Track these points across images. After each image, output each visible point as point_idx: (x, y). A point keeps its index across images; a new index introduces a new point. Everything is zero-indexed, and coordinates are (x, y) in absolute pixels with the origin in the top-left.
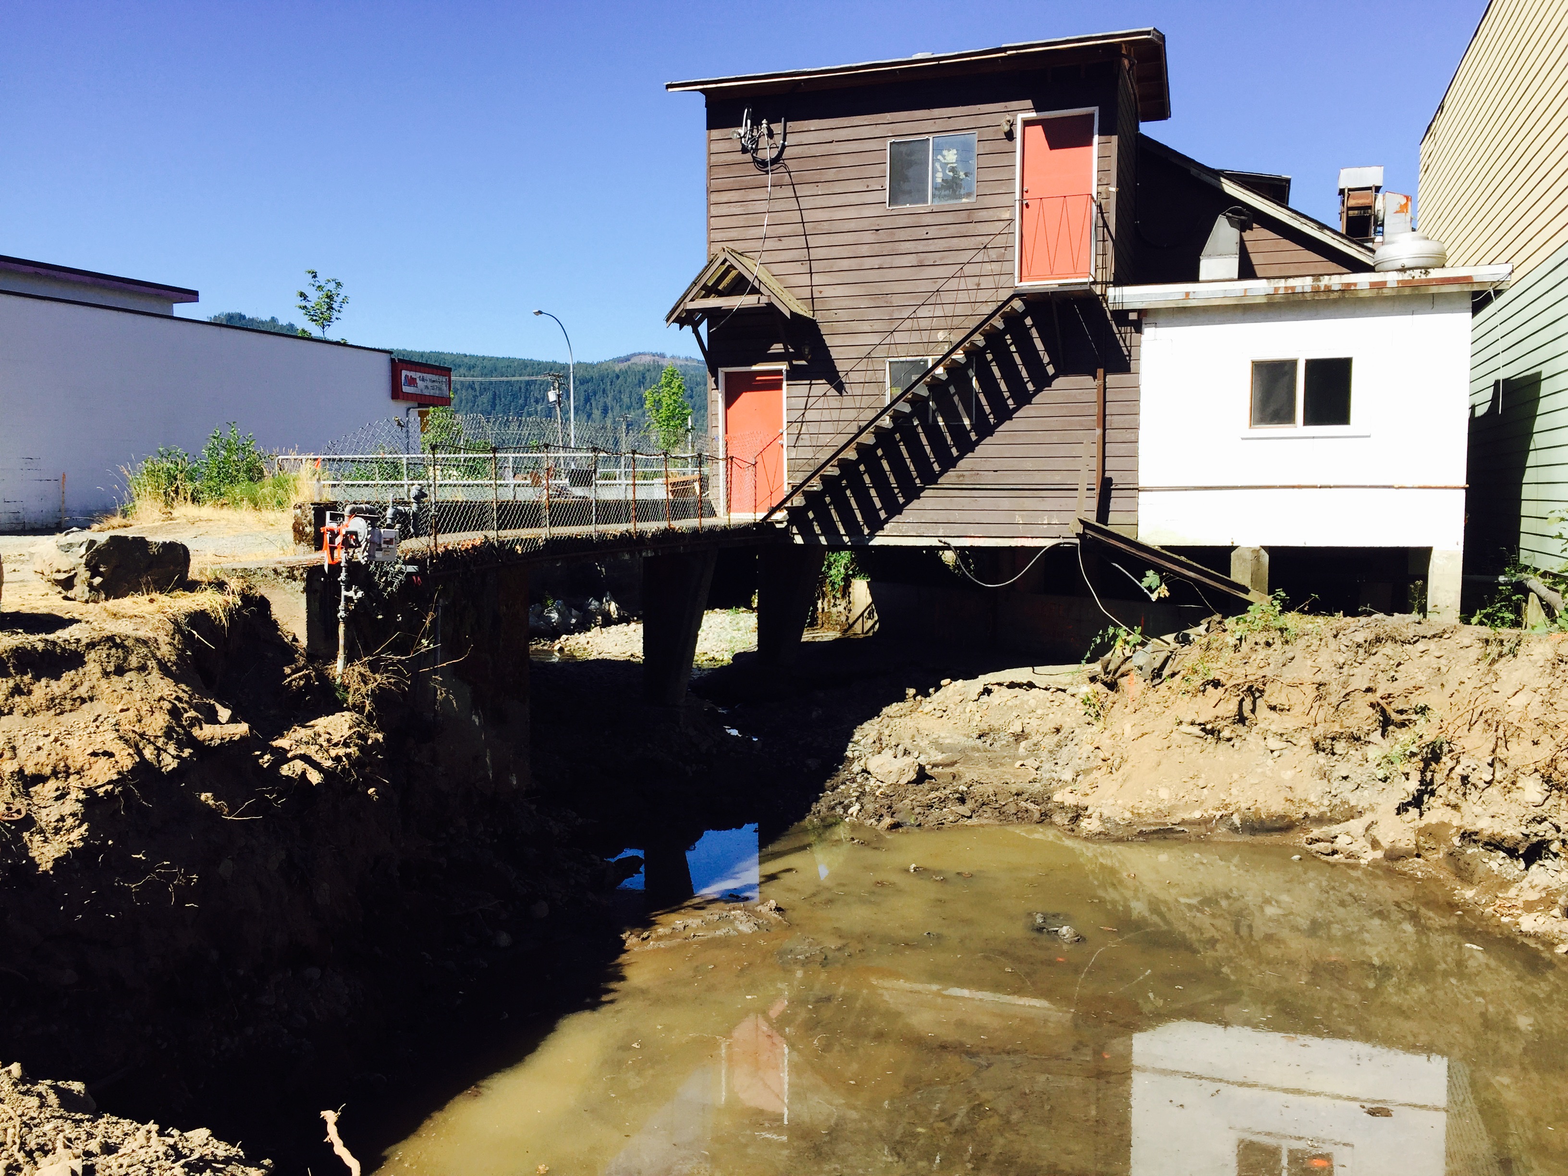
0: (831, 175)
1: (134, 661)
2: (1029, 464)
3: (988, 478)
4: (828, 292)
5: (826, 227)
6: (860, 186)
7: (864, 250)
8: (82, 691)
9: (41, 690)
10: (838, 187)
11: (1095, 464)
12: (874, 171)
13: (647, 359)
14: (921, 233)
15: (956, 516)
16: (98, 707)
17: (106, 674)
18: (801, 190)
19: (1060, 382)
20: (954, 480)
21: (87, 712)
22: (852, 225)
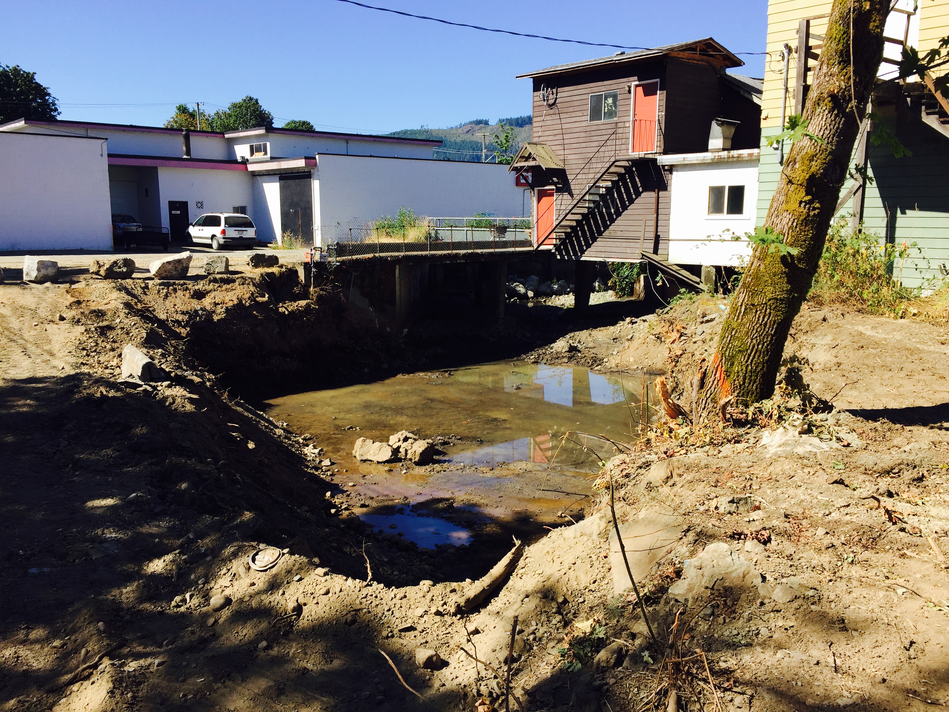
0: (571, 109)
1: (247, 282)
2: (632, 229)
3: (619, 234)
4: (570, 157)
5: (569, 131)
6: (579, 114)
7: (581, 140)
8: (234, 288)
9: (225, 287)
10: (574, 114)
11: (653, 229)
12: (584, 108)
14: (599, 133)
15: (608, 249)
16: (236, 291)
17: (239, 285)
18: (562, 116)
19: (644, 195)
20: (608, 234)
21: (233, 292)
22: (577, 130)
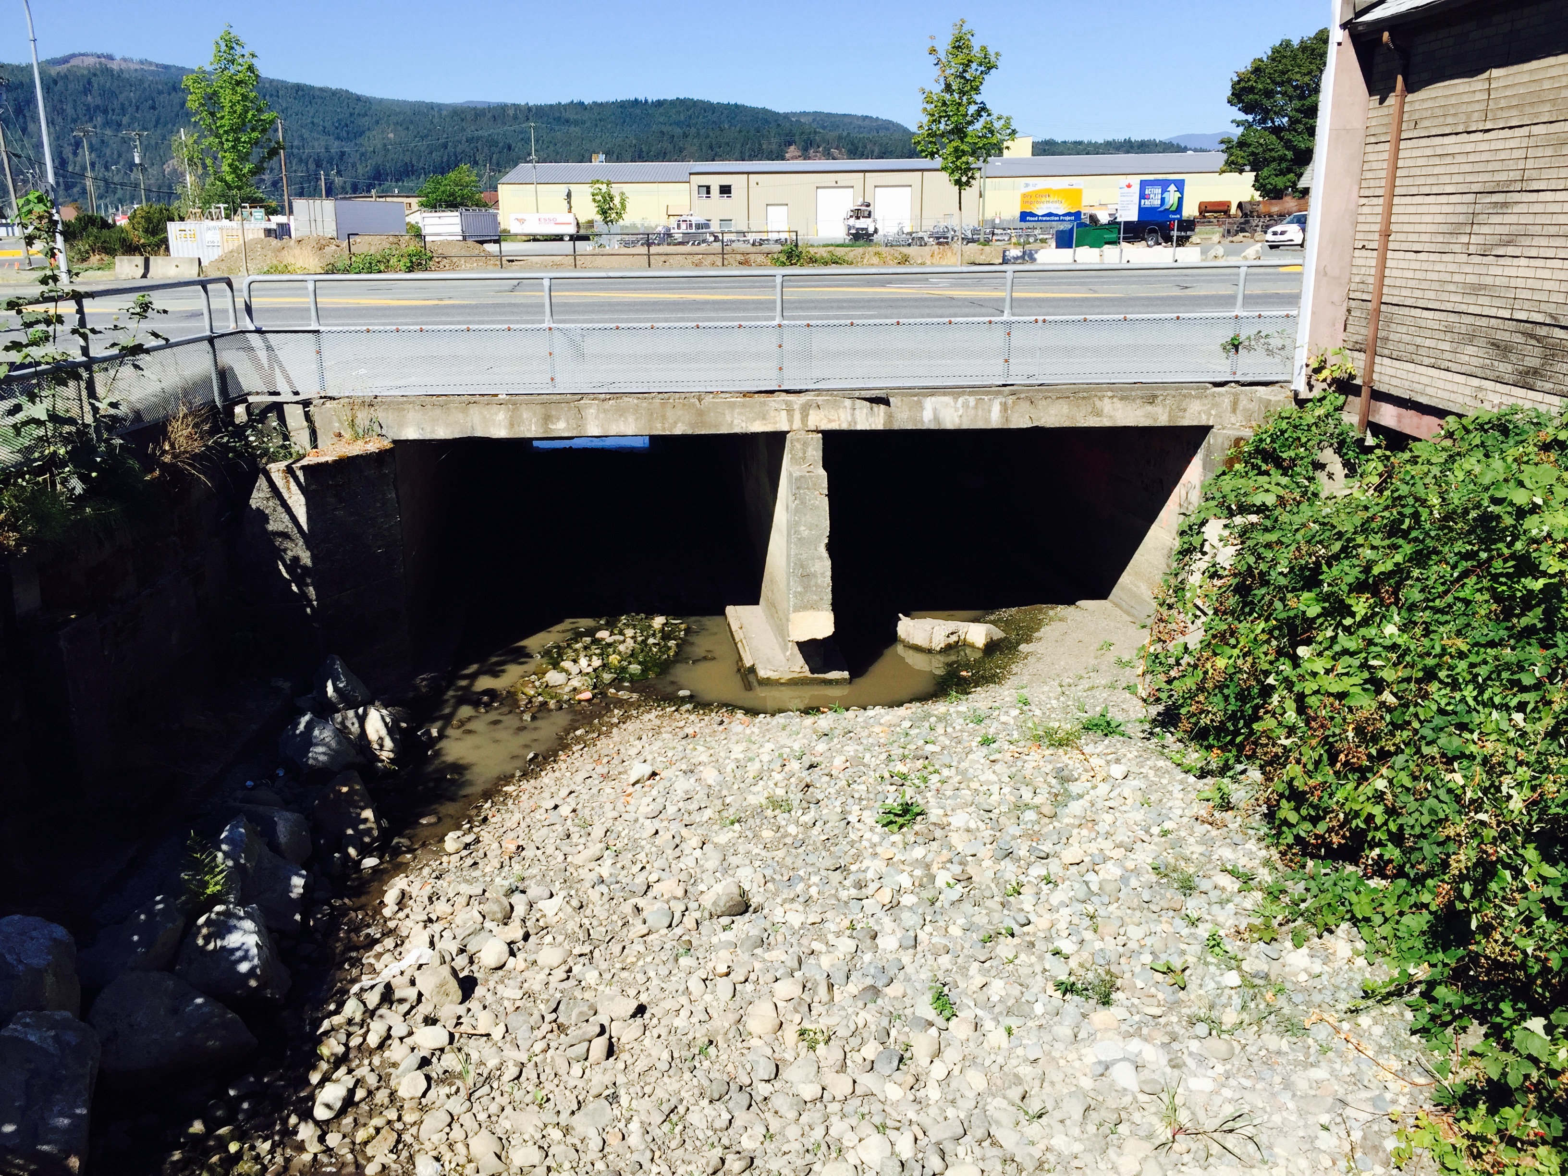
13: (90, 61)
